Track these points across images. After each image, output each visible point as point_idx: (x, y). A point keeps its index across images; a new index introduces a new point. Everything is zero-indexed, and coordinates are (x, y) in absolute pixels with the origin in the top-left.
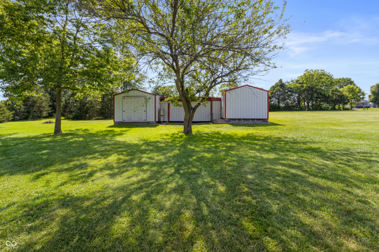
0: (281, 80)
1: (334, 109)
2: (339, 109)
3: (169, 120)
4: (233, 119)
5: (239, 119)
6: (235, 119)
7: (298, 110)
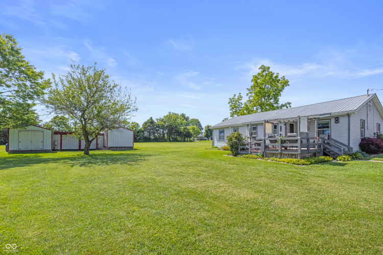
0: (151, 118)
1: (184, 141)
2: (187, 141)
3: (61, 148)
4: (112, 147)
5: (116, 147)
6: (114, 147)
7: (163, 142)
